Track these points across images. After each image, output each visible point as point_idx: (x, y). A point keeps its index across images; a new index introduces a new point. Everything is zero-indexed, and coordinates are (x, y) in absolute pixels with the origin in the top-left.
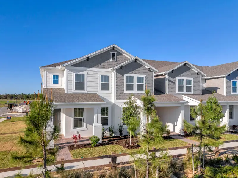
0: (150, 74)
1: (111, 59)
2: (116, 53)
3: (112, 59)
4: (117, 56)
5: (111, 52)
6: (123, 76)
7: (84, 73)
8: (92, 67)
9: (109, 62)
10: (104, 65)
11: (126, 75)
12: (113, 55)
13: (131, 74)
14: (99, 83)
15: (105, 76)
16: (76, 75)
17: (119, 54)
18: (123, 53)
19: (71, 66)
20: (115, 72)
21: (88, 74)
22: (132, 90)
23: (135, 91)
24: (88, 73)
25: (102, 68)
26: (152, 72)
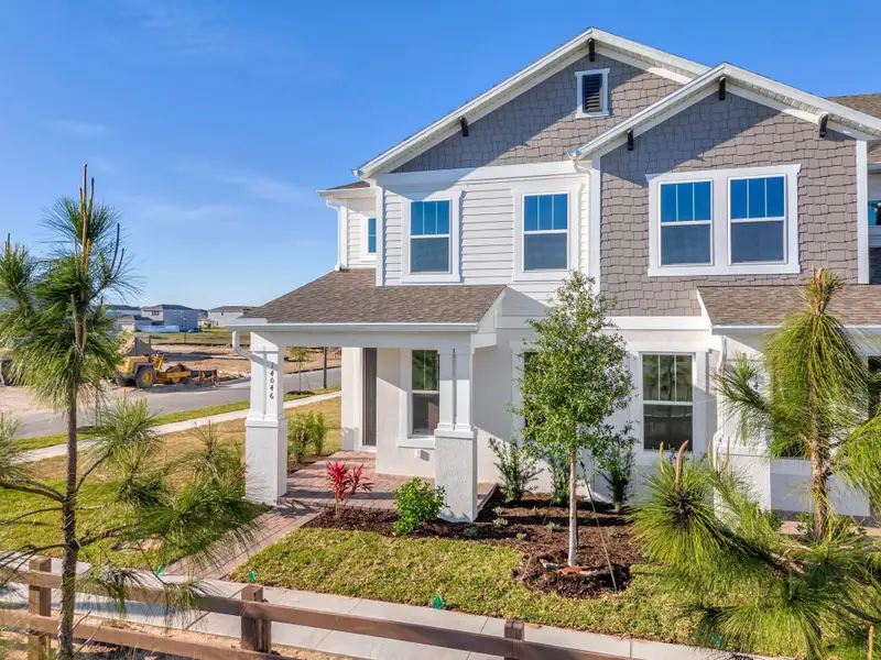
0: (832, 153)
1: (580, 108)
2: (605, 72)
3: (586, 109)
4: (612, 86)
5: (579, 75)
6: (645, 184)
7: (450, 195)
8: (483, 163)
9: (572, 125)
10: (541, 143)
12: (592, 85)
13: (700, 168)
14: (518, 233)
15: (546, 199)
16: (417, 208)
17: (627, 72)
18: (653, 63)
19: (395, 171)
20: (596, 173)
21: (467, 197)
22: (703, 256)
23: (721, 263)
24: (464, 193)
25: (533, 159)
26: (847, 142)
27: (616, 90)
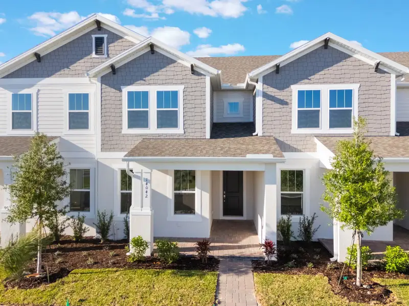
0: (197, 81)
1: (94, 52)
2: (105, 36)
3: (96, 53)
4: (108, 43)
5: (94, 36)
6: (120, 91)
7: (32, 91)
8: (48, 76)
9: (91, 60)
10: (77, 68)
11: (126, 90)
12: (99, 42)
13: (144, 84)
14: (66, 111)
15: (79, 95)
16: (15, 96)
17: (115, 37)
18: (127, 35)
19: (4, 78)
20: (99, 84)
21: (40, 92)
22: (145, 125)
23: (153, 128)
24: (39, 91)
25: (72, 76)
26: (202, 77)
27: (110, 45)
